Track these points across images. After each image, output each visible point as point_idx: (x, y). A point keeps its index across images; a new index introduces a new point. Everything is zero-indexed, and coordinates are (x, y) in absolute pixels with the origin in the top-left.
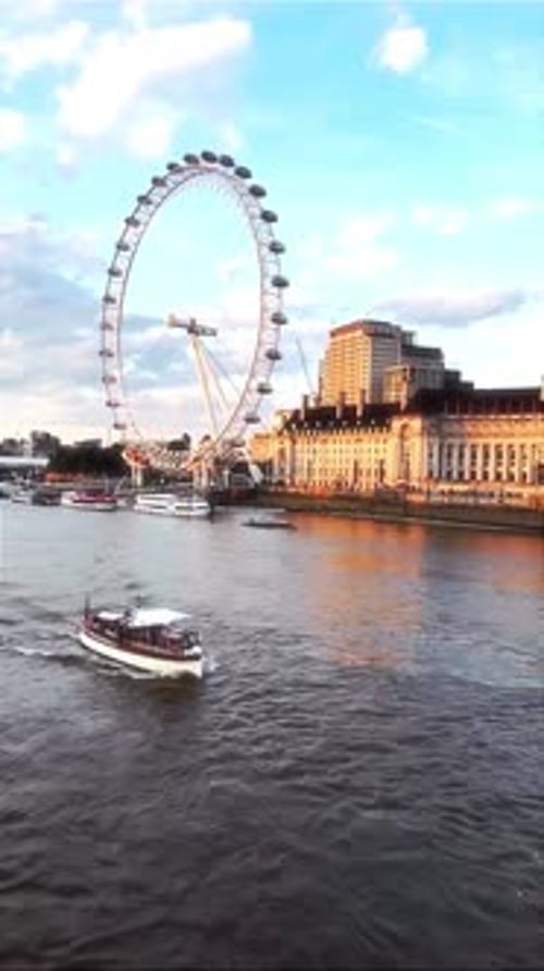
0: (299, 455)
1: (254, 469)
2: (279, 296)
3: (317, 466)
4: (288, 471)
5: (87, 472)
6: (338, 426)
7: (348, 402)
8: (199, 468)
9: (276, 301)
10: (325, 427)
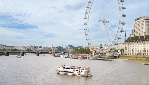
0: (130, 48)
1: (119, 51)
2: (124, 11)
3: (134, 50)
4: (127, 51)
5: (81, 53)
6: (139, 41)
7: (141, 35)
8: (107, 51)
9: (123, 12)
10: (136, 41)
